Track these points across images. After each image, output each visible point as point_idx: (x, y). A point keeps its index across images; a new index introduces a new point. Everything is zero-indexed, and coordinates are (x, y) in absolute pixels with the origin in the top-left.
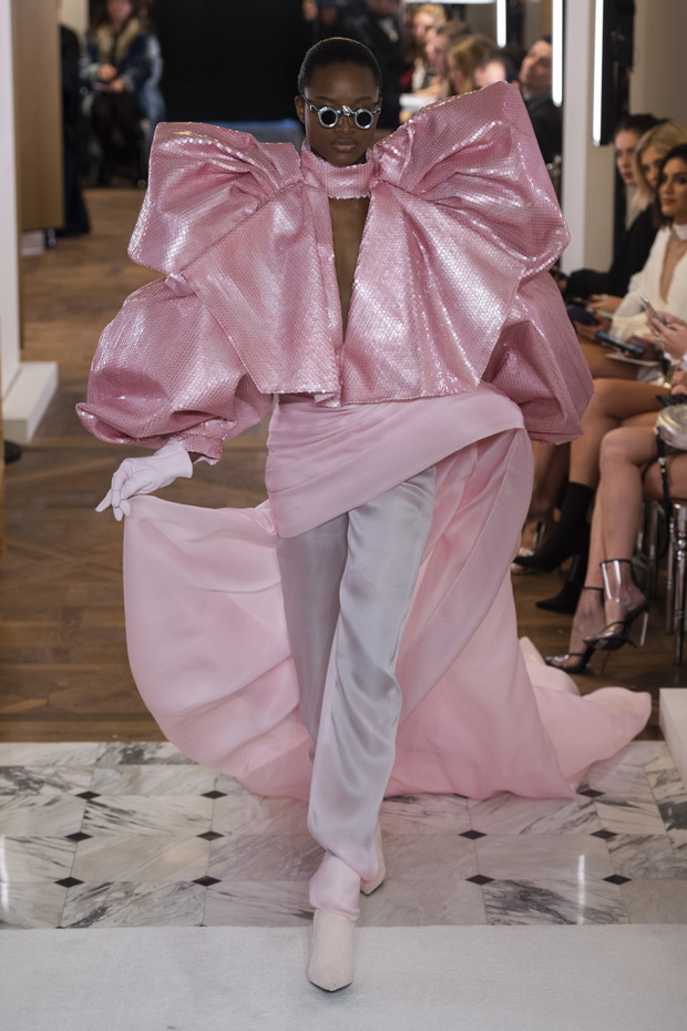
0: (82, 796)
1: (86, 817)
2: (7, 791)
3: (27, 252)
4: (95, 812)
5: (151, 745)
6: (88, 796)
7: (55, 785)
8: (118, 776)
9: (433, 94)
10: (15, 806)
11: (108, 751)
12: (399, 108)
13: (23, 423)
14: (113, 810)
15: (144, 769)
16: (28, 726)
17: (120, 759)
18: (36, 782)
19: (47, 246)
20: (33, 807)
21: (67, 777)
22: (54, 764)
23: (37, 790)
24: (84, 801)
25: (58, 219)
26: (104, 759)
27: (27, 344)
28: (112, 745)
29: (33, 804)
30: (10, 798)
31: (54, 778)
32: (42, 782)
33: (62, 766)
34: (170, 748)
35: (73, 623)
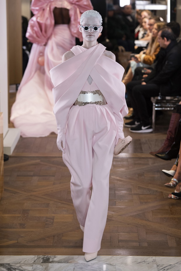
3: (11, 91)
5: (52, 256)
8: (41, 267)
9: (146, 40)
11: (38, 258)
12: (134, 45)
13: (9, 148)
15: (50, 265)
16: (11, 250)
17: (42, 261)
18: (13, 269)
21: (24, 267)
22: (20, 263)
26: (36, 261)
28: (39, 256)
31: (20, 268)
32: (16, 269)
33: (22, 263)
34: (59, 257)
35: (25, 215)
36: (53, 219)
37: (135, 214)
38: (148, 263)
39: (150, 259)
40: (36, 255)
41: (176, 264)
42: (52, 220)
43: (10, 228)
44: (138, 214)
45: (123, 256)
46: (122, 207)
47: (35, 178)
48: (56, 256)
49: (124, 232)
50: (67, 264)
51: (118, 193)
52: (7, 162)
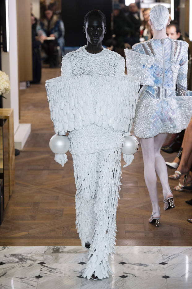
0: (40, 263)
1: (41, 271)
2: (16, 262)
3: (22, 88)
4: (44, 269)
5: (62, 247)
6: (42, 264)
7: (31, 260)
8: (51, 257)
10: (19, 267)
11: (48, 249)
13: (20, 143)
14: (50, 268)
15: (60, 255)
16: (22, 241)
17: (52, 251)
18: (25, 259)
19: (27, 87)
20: (24, 267)
21: (35, 257)
22: (31, 253)
23: (25, 261)
24: (41, 265)
25: (30, 78)
26: (47, 251)
27: (21, 118)
28: (49, 247)
29: (24, 266)
30: (17, 264)
31: (31, 258)
32: (27, 259)
33: (33, 254)
34: (68, 248)
35: (36, 208)
36: (62, 211)
37: (140, 206)
38: (154, 253)
39: (155, 248)
40: (47, 245)
41: (180, 254)
42: (61, 213)
43: (22, 220)
44: (143, 206)
45: (129, 246)
46: (129, 199)
47: (45, 172)
48: (66, 246)
49: (130, 223)
50: (76, 254)
51: (125, 186)
52: (18, 156)
